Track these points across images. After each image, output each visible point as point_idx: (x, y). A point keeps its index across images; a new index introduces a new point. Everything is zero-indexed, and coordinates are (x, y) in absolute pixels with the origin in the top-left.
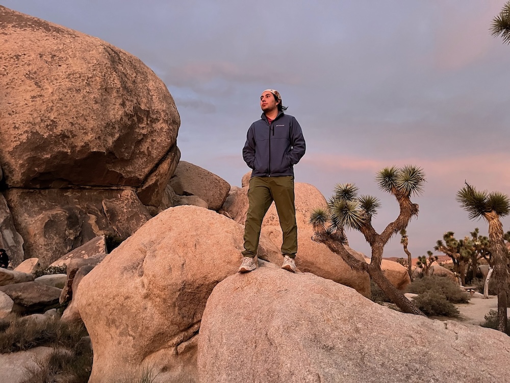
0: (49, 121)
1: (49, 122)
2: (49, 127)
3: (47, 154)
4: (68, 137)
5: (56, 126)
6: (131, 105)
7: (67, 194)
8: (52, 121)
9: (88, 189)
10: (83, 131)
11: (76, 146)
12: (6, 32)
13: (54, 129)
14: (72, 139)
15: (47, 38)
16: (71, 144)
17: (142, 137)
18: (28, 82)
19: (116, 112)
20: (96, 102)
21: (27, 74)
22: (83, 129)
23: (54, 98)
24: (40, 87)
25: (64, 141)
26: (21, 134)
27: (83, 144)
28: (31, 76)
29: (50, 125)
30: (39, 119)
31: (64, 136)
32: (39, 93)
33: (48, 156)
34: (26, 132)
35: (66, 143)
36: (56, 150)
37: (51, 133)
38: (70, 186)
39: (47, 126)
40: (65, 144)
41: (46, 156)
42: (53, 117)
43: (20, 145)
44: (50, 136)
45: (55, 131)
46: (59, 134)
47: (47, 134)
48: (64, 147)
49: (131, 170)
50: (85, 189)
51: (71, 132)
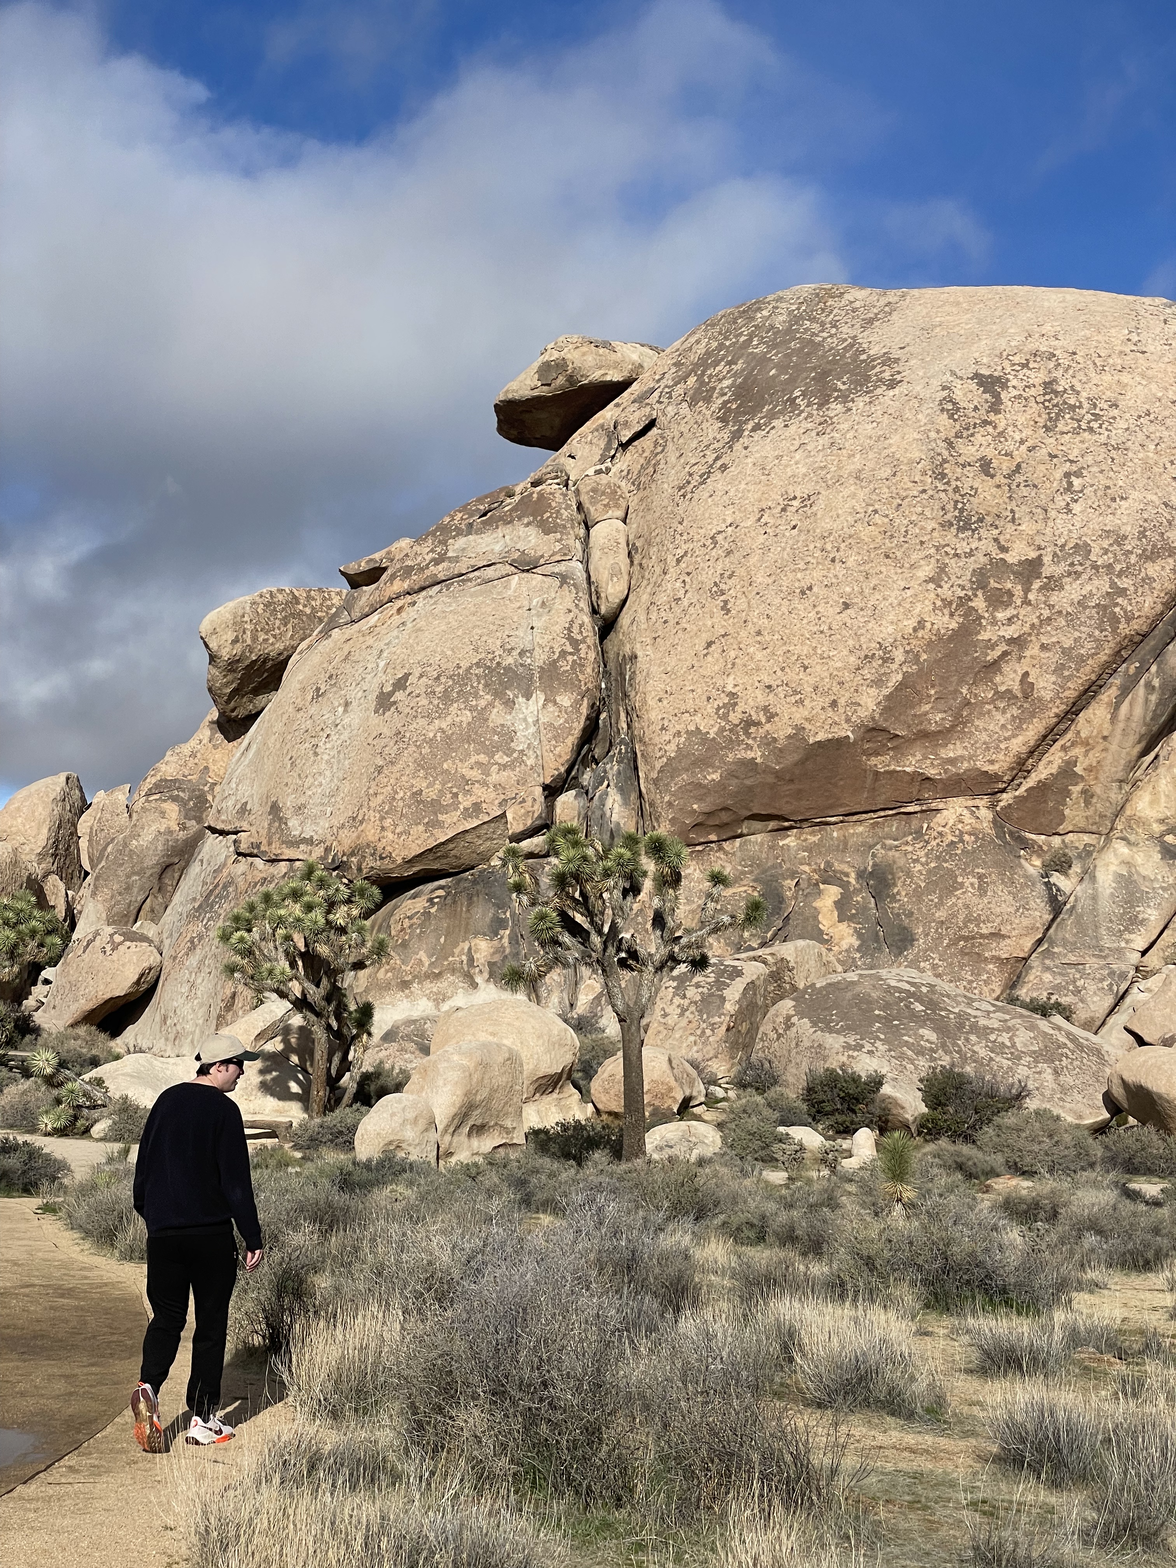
0: (724, 696)
1: (722, 700)
2: (721, 712)
3: (713, 773)
4: (758, 724)
5: (736, 704)
6: (966, 567)
7: (786, 841)
8: (732, 695)
9: (835, 823)
10: (793, 699)
11: (775, 740)
12: (729, 460)
13: (731, 713)
14: (768, 727)
15: (806, 436)
16: (766, 736)
17: (1003, 647)
18: (712, 605)
22: (796, 692)
24: (729, 611)
25: (749, 735)
26: (670, 741)
27: (790, 731)
28: (723, 586)
29: (724, 705)
31: (749, 723)
32: (721, 630)
33: (716, 776)
34: (678, 734)
35: (755, 739)
36: (730, 758)
37: (724, 724)
38: (787, 824)
39: (719, 708)
40: (750, 742)
41: (711, 777)
42: (733, 684)
43: (667, 764)
44: (722, 730)
45: (732, 716)
46: (738, 721)
47: (715, 729)
48: (749, 747)
49: (960, 752)
50: (828, 824)
51: (766, 709)
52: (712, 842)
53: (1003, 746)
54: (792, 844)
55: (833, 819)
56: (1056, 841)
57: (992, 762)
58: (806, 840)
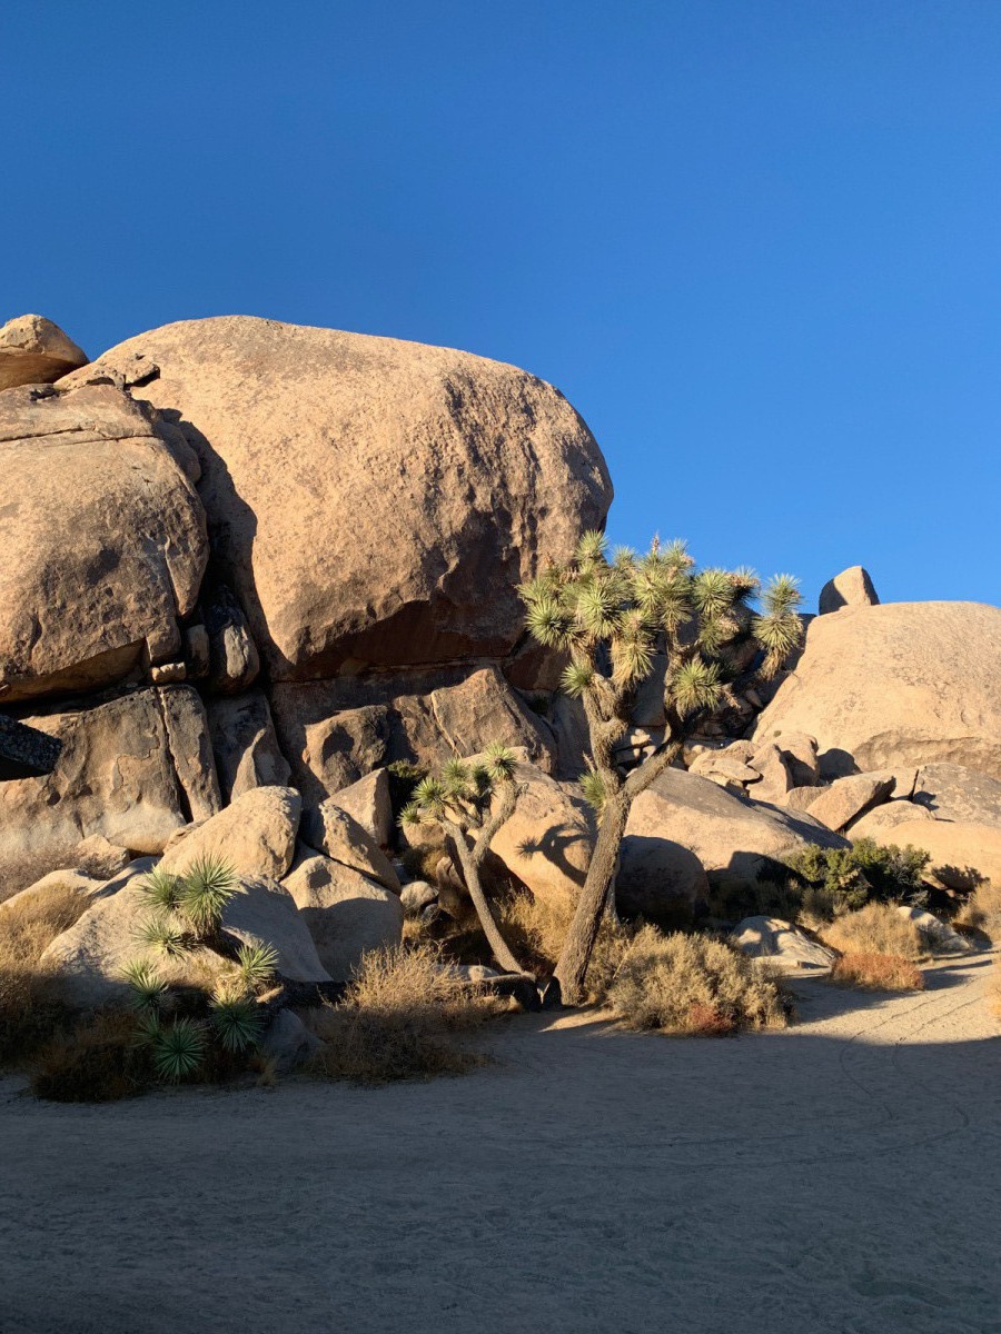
0: (331, 558)
1: (331, 561)
2: (331, 571)
3: (327, 620)
4: (363, 584)
5: (343, 566)
6: (487, 493)
7: (369, 682)
8: (337, 558)
9: (404, 670)
10: (386, 568)
11: (376, 598)
12: (271, 394)
13: (340, 573)
14: (370, 586)
15: (339, 387)
16: (368, 595)
17: (510, 554)
18: (300, 489)
19: (454, 514)
20: (415, 506)
21: (299, 475)
22: (389, 563)
23: (340, 513)
24: (318, 495)
25: (355, 592)
26: (288, 591)
27: (388, 591)
28: (306, 477)
29: (333, 566)
30: (315, 558)
31: (355, 582)
32: (316, 509)
33: (331, 622)
34: (295, 585)
35: (360, 595)
36: (342, 610)
37: (334, 580)
38: (371, 669)
39: (328, 568)
41: (325, 624)
42: (338, 549)
43: (286, 609)
44: (333, 586)
45: (340, 575)
46: (346, 580)
47: (328, 583)
48: (356, 602)
49: (488, 623)
50: (399, 671)
51: (367, 573)
52: (317, 679)
53: (513, 621)
54: (373, 685)
55: (403, 667)
56: (531, 694)
57: (507, 633)
58: (382, 683)
